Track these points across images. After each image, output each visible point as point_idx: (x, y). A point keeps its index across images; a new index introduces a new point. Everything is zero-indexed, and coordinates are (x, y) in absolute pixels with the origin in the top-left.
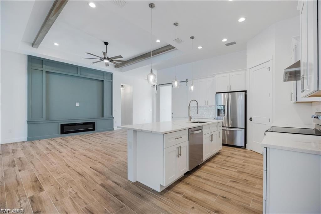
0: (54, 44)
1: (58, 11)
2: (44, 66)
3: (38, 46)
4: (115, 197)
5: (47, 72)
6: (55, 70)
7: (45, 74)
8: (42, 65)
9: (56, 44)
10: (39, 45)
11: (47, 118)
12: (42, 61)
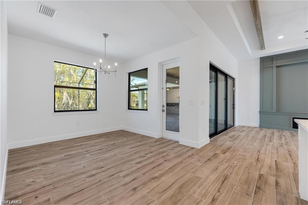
0: (279, 38)
1: (257, 14)
2: (274, 62)
3: (265, 48)
4: (255, 187)
5: (277, 67)
6: (291, 61)
7: (276, 69)
8: (273, 61)
9: (281, 37)
10: (264, 46)
11: (278, 110)
12: (272, 58)
